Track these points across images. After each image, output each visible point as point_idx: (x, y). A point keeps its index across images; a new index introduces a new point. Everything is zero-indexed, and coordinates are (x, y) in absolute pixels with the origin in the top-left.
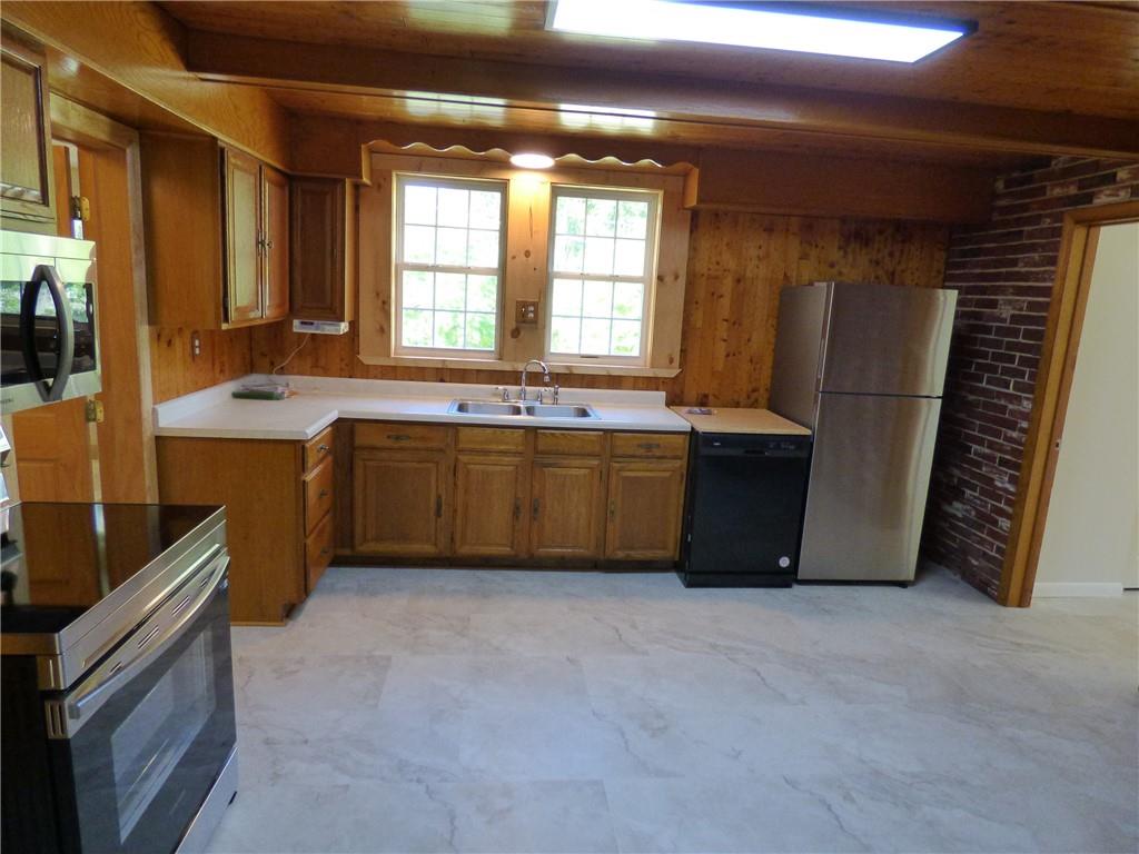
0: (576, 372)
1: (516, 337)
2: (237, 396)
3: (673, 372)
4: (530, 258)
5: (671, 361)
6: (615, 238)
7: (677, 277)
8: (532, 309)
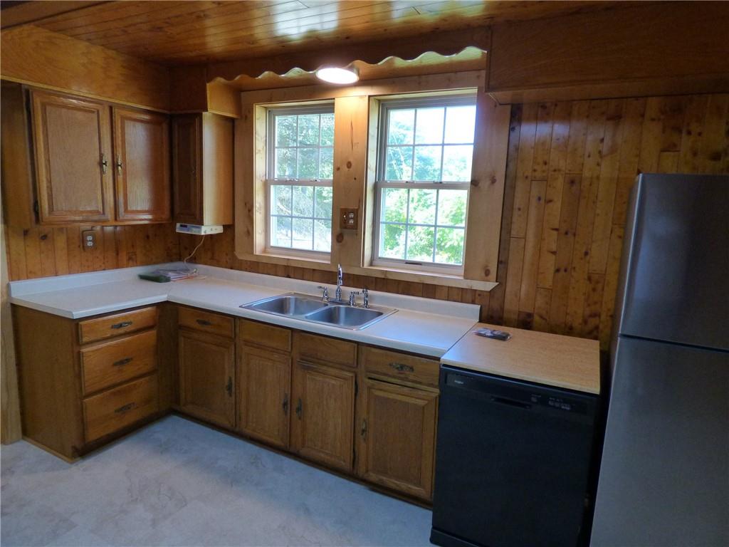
0: (390, 277)
1: (340, 242)
2: (144, 278)
3: (489, 286)
4: (351, 169)
5: (487, 273)
6: (443, 145)
7: (493, 181)
8: (352, 215)
